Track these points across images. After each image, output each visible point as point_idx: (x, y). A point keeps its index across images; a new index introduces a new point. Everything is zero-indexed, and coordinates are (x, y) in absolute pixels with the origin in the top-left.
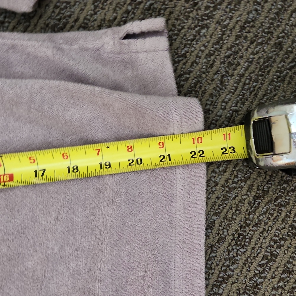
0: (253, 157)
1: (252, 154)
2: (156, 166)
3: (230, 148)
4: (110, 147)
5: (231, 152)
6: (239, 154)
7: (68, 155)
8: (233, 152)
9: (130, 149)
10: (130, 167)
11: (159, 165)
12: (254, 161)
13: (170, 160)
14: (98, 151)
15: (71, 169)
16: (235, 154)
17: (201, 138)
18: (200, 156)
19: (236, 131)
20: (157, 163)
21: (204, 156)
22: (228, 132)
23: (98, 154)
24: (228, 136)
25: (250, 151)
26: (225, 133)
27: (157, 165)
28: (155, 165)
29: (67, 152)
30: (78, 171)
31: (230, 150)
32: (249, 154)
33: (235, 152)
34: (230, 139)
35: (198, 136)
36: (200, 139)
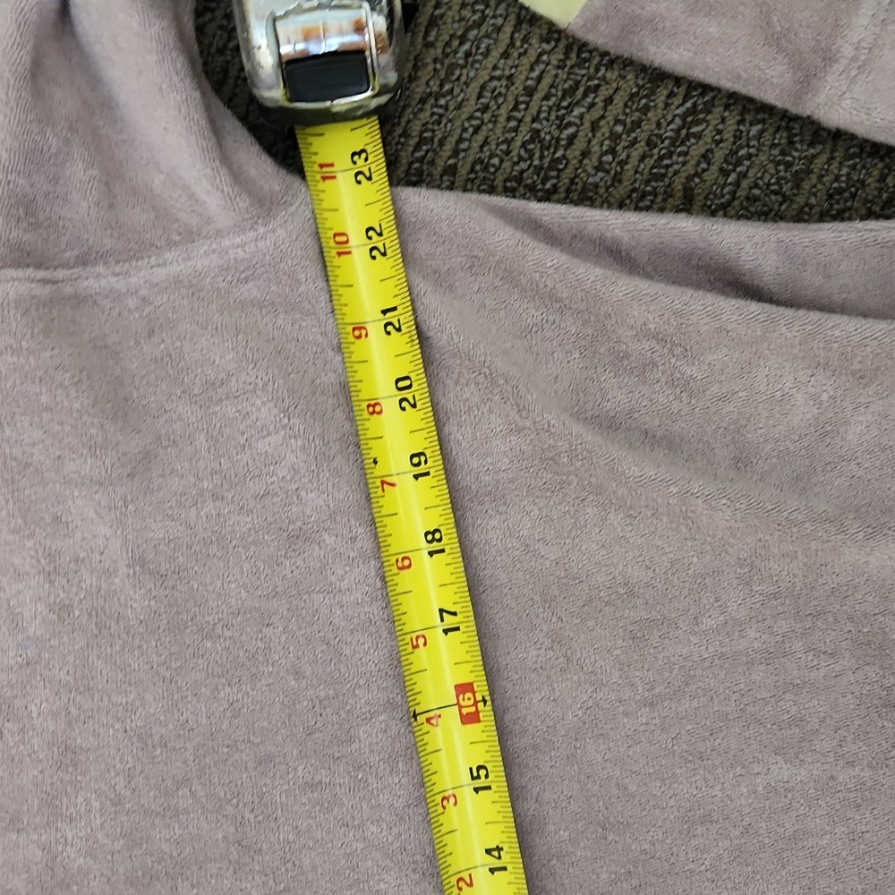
0: (374, 103)
1: (367, 106)
2: (412, 341)
3: (355, 163)
4: (373, 455)
5: (366, 159)
6: (368, 139)
7: (400, 557)
8: (364, 155)
9: (374, 408)
10: (418, 404)
11: (408, 335)
12: (384, 99)
13: (394, 309)
14: (385, 486)
15: (436, 546)
16: (369, 149)
17: (335, 235)
18: (380, 234)
19: (312, 149)
20: (406, 338)
21: (380, 225)
22: (316, 168)
23: (392, 485)
24: (325, 169)
25: (360, 113)
26: (318, 177)
27: (409, 340)
28: (409, 344)
29: (393, 559)
30: (437, 530)
31: (360, 161)
32: (368, 115)
33: (363, 151)
34: (332, 165)
35: (332, 243)
36: (338, 239)
